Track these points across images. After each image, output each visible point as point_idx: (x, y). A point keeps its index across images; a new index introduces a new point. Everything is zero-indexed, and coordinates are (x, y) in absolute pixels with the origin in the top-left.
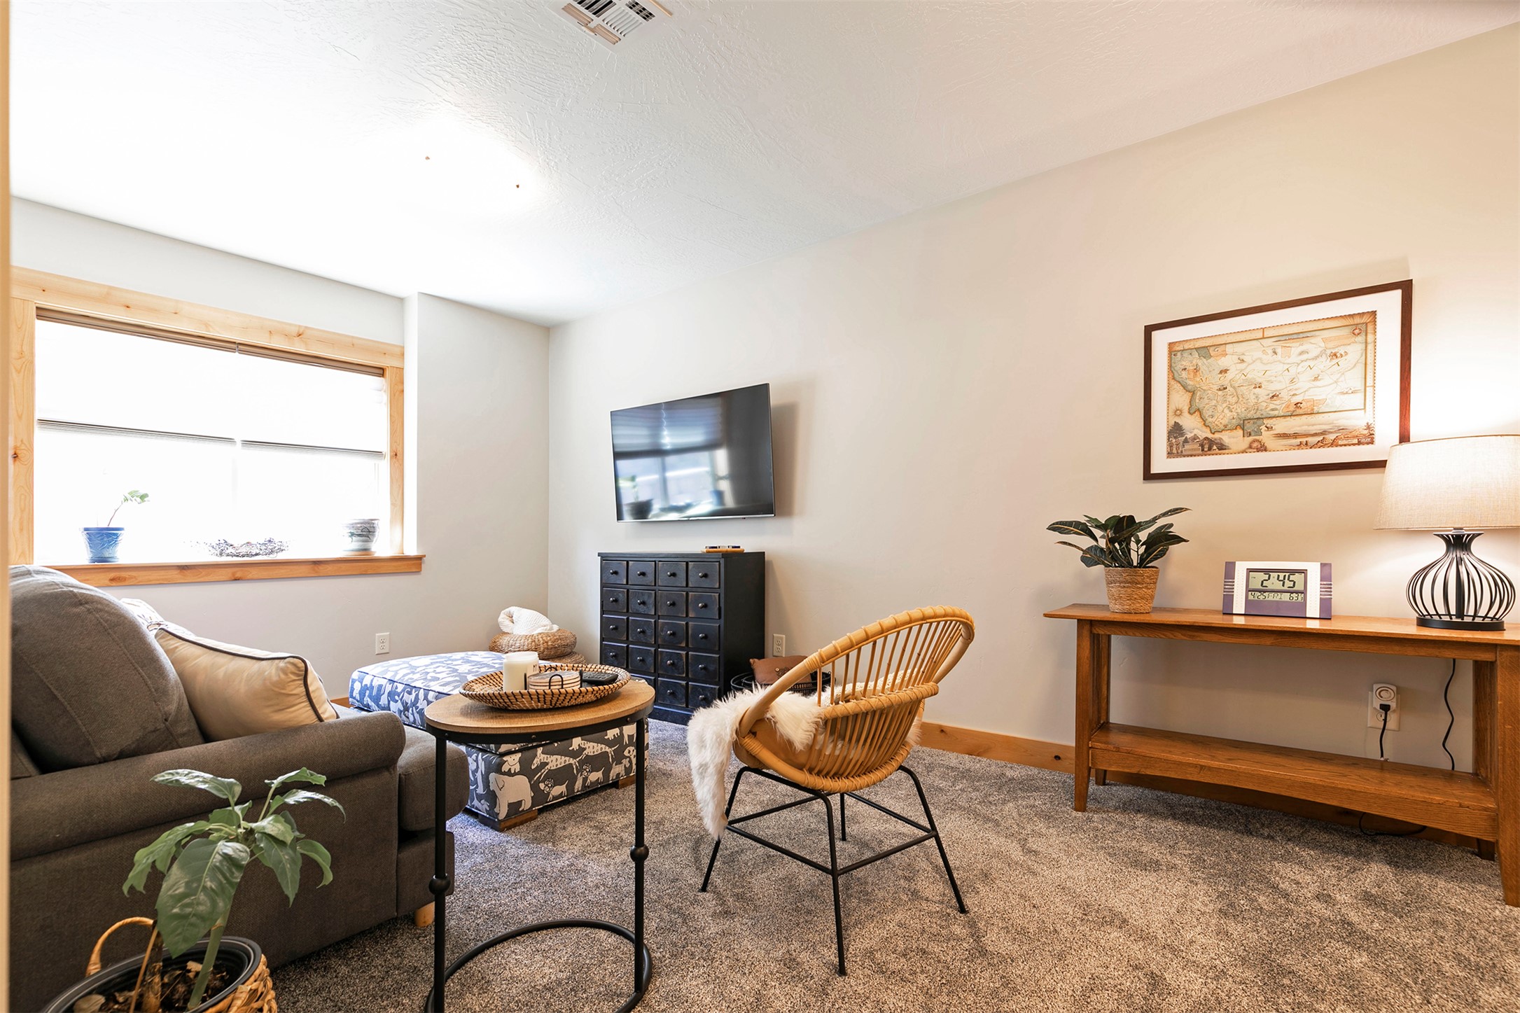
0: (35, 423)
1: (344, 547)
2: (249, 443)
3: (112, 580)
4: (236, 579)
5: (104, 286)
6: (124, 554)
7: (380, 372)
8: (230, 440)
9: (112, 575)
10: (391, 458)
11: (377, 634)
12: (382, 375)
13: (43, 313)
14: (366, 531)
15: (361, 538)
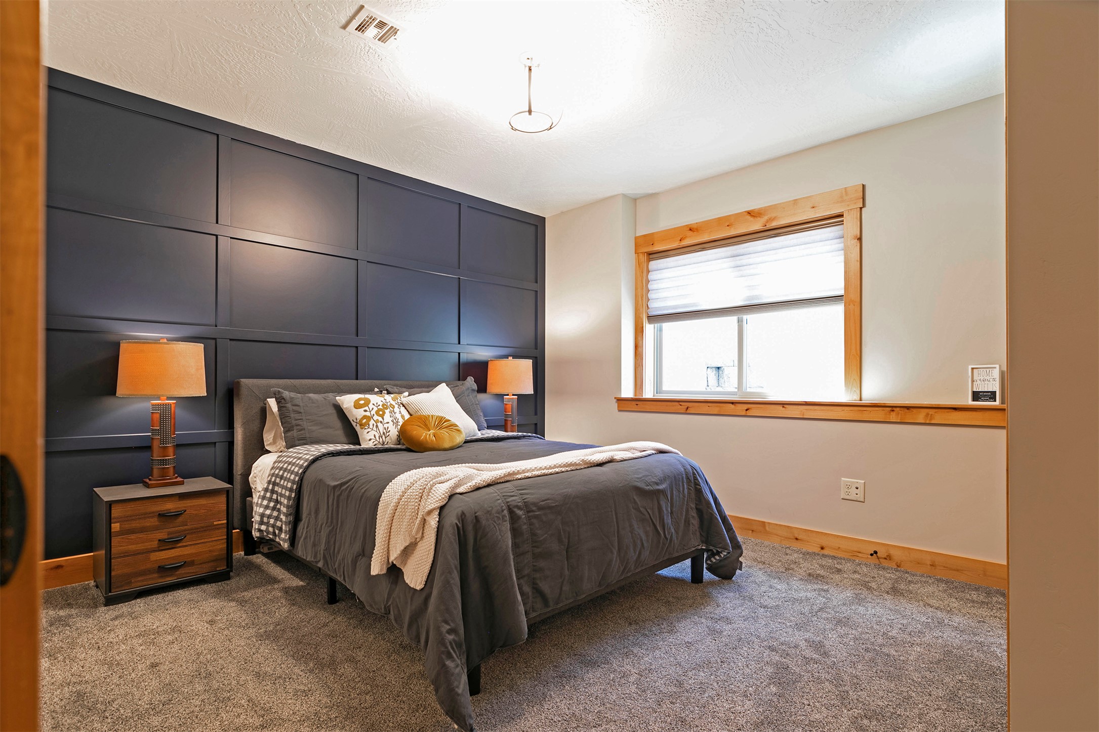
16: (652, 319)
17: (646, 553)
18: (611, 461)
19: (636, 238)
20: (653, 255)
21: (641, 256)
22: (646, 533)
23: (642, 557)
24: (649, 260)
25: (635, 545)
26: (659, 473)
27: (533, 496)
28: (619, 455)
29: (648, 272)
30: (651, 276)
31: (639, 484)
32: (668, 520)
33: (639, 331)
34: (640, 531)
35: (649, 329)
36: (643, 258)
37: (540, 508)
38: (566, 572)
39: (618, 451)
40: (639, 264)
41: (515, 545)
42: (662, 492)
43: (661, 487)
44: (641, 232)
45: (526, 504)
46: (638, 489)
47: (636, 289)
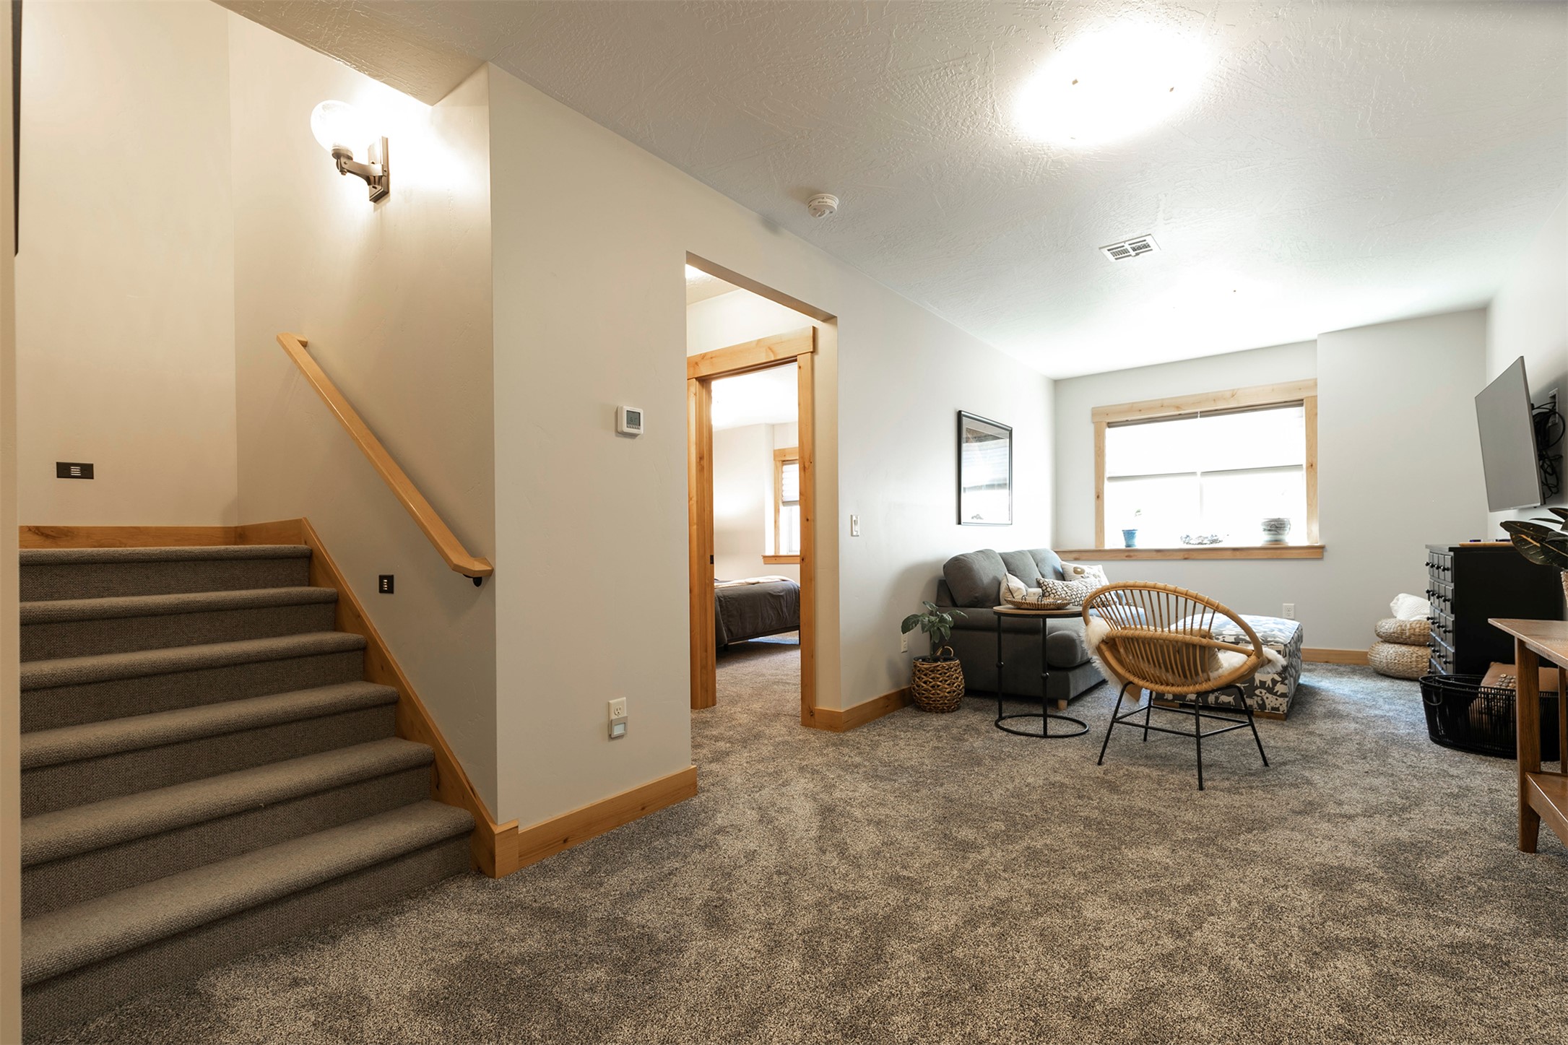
0: (1106, 480)
1: (1260, 538)
2: (1205, 473)
3: (1127, 557)
4: (1186, 559)
5: (1129, 403)
6: (1139, 543)
7: (1299, 403)
8: (1194, 473)
9: (1127, 554)
10: (1307, 468)
11: (1285, 604)
12: (1302, 405)
13: (1110, 425)
14: (1276, 527)
15: (1272, 532)
16: (785, 503)
17: (774, 623)
18: (758, 583)
19: (775, 451)
20: (784, 462)
21: (778, 463)
22: (774, 614)
23: (772, 624)
24: (783, 465)
25: (769, 619)
26: (781, 589)
27: (726, 593)
28: (761, 581)
29: (783, 472)
30: (784, 475)
31: (772, 593)
32: (785, 609)
33: (777, 511)
34: (771, 612)
35: (783, 509)
36: (779, 464)
37: (730, 598)
38: (740, 624)
39: (761, 580)
40: (776, 467)
41: (721, 611)
42: (781, 596)
43: (781, 594)
44: (777, 447)
45: (724, 596)
46: (770, 594)
47: (775, 484)
